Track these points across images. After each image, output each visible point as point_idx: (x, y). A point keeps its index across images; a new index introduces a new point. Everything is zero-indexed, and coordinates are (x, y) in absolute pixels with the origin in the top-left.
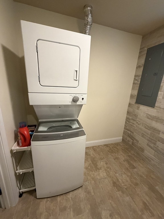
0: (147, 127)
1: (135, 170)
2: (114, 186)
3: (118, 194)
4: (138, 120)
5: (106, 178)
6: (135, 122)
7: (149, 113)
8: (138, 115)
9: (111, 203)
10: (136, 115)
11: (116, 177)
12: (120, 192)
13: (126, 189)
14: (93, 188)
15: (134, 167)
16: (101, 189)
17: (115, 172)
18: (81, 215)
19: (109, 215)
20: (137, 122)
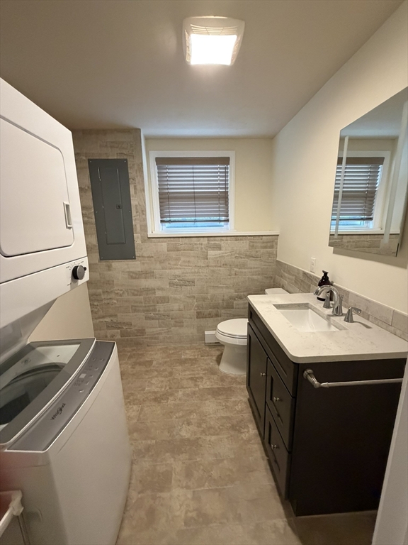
0: (136, 293)
1: (154, 363)
2: (159, 402)
3: (171, 401)
4: (116, 288)
5: (142, 409)
6: (112, 295)
7: (131, 270)
8: (113, 281)
9: (177, 417)
10: (108, 281)
11: (150, 392)
12: (171, 398)
13: (170, 388)
14: (145, 439)
15: (150, 362)
16: (154, 424)
17: (142, 390)
18: (173, 474)
19: (188, 427)
20: (116, 292)
